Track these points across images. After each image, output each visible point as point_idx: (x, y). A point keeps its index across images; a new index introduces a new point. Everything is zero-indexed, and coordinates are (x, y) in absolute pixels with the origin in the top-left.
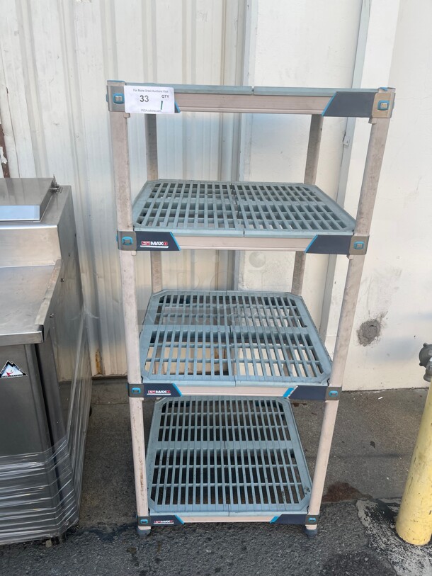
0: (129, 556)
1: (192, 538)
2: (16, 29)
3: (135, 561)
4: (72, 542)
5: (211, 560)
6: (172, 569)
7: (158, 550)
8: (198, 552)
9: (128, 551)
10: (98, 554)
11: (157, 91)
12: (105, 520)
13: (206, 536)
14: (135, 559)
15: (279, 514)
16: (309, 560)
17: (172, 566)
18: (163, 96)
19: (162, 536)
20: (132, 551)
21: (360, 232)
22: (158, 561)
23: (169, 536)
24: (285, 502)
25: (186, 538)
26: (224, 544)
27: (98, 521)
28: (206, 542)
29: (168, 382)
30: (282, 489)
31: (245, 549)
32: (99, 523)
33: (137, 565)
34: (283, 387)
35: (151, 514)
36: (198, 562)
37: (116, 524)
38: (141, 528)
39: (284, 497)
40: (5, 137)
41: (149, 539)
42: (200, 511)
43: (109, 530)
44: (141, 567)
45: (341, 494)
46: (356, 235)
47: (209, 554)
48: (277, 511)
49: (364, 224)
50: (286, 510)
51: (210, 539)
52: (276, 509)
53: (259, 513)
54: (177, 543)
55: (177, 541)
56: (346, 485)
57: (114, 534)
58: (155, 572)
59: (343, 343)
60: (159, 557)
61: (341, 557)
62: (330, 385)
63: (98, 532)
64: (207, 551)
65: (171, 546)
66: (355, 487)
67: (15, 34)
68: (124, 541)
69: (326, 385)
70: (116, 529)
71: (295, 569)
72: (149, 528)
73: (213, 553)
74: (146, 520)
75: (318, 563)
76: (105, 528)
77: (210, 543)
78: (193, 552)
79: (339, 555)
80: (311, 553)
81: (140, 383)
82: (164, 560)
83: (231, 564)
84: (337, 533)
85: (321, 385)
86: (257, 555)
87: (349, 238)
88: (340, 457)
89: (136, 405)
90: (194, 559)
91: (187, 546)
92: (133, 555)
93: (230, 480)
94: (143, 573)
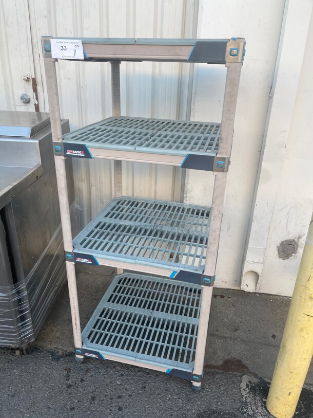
0: (65, 373)
1: (111, 371)
2: (46, 14)
3: (67, 377)
4: (33, 356)
5: (118, 389)
6: (89, 388)
7: (85, 374)
8: (111, 382)
9: (65, 370)
10: (46, 367)
12: (60, 347)
13: (121, 372)
14: (69, 376)
15: (172, 368)
16: (188, 408)
17: (90, 387)
18: (76, 46)
19: (92, 366)
20: (68, 370)
21: (221, 154)
22: (82, 380)
23: (97, 366)
24: (179, 360)
25: (107, 371)
26: (131, 381)
27: (56, 346)
28: (119, 376)
29: (89, 254)
30: (181, 351)
31: (145, 388)
32: (56, 348)
33: (68, 380)
34: (169, 269)
35: (83, 348)
36: (108, 388)
37: (66, 351)
38: (77, 356)
39: (180, 357)
40: (37, 86)
41: (82, 365)
42: (116, 353)
43: (60, 353)
44: (70, 382)
45: (233, 367)
46: (218, 156)
47: (118, 385)
48: (170, 365)
49: (224, 148)
50: (177, 366)
51: (122, 375)
52: (170, 364)
53: (157, 364)
55: (100, 371)
56: (240, 361)
57: (62, 357)
58: (77, 387)
59: (212, 241)
60: (84, 379)
61: (214, 412)
62: (204, 274)
63: (52, 354)
64: (118, 383)
65: (95, 373)
66: (246, 365)
67: (45, 18)
68: (66, 363)
69: (201, 273)
70: (64, 354)
71: (175, 411)
72: (82, 357)
73: (121, 385)
74: (80, 351)
75: (194, 411)
76: (58, 352)
77: (122, 378)
78: (108, 381)
79: (213, 410)
80: (192, 403)
81: (71, 251)
82: (87, 381)
83: (130, 396)
84: (218, 394)
85: (197, 272)
86: (152, 394)
87: (212, 158)
88: (243, 340)
89: (70, 267)
90: (107, 385)
91: (105, 376)
92: (68, 373)
93: (146, 337)
94: (69, 386)
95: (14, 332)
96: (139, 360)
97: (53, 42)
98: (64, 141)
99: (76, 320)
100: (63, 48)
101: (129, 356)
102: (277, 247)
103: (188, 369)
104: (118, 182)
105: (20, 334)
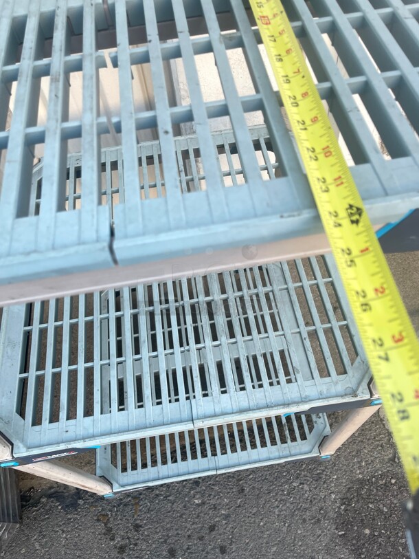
0: (101, 527)
3: (109, 533)
4: (28, 518)
5: (202, 515)
6: (156, 537)
7: (136, 512)
8: (185, 506)
9: (98, 520)
10: (63, 531)
14: (110, 530)
16: (322, 495)
17: (156, 532)
20: (103, 518)
22: (137, 527)
24: (289, 440)
26: (216, 488)
28: (194, 489)
31: (243, 490)
33: (113, 539)
35: (118, 490)
36: (186, 521)
39: (287, 433)
44: (118, 541)
47: (198, 505)
51: (197, 484)
54: (157, 495)
55: (158, 492)
58: (136, 545)
60: (138, 522)
61: (362, 482)
64: (196, 501)
71: (306, 509)
73: (203, 503)
75: (333, 496)
77: (198, 489)
78: (179, 507)
79: (359, 480)
80: (324, 483)
82: (146, 525)
83: (227, 517)
84: (355, 446)
86: (258, 497)
90: (181, 516)
91: (170, 498)
92: (105, 525)
94: (122, 549)
103: (310, 451)
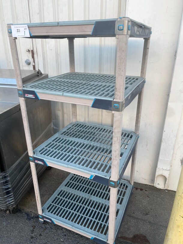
0: (32, 228)
1: (59, 232)
3: (32, 231)
6: (44, 241)
7: (43, 231)
8: (57, 239)
9: (32, 226)
10: (22, 223)
11: (23, 27)
12: (33, 211)
13: (65, 233)
14: (33, 231)
15: (94, 237)
18: (25, 29)
19: (49, 226)
20: (34, 227)
21: (116, 99)
22: (40, 235)
23: (51, 227)
24: (100, 232)
25: (57, 231)
26: (70, 240)
27: (31, 210)
28: (63, 236)
29: (42, 158)
30: (102, 226)
32: (31, 211)
33: (32, 233)
34: (88, 173)
35: (43, 215)
37: (36, 214)
38: (40, 219)
39: (101, 230)
40: (34, 55)
41: (43, 225)
43: (33, 215)
44: (33, 235)
45: (139, 240)
46: (114, 100)
47: (61, 241)
48: (93, 235)
49: (118, 95)
50: (97, 236)
51: (65, 235)
52: (93, 233)
53: (85, 232)
54: (52, 231)
55: (53, 230)
56: (145, 237)
57: (33, 218)
58: (36, 239)
59: (114, 158)
60: (42, 234)
62: (111, 179)
63: (28, 215)
64: (62, 240)
65: (49, 232)
66: (149, 240)
68: (34, 222)
69: (108, 178)
70: (35, 216)
72: (43, 220)
73: (63, 242)
74: (41, 216)
76: (31, 214)
77: (64, 237)
78: (55, 238)
81: (32, 156)
82: (43, 236)
85: (106, 177)
88: (150, 222)
90: (54, 241)
91: (55, 234)
92: (33, 229)
93: (82, 213)
94: (32, 238)
95: (2, 201)
96: (74, 228)
97: (12, 27)
98: (23, 89)
99: (37, 197)
100: (18, 31)
101: (69, 224)
102: (181, 160)
103: (104, 239)
104: (74, 112)
105: (6, 202)
